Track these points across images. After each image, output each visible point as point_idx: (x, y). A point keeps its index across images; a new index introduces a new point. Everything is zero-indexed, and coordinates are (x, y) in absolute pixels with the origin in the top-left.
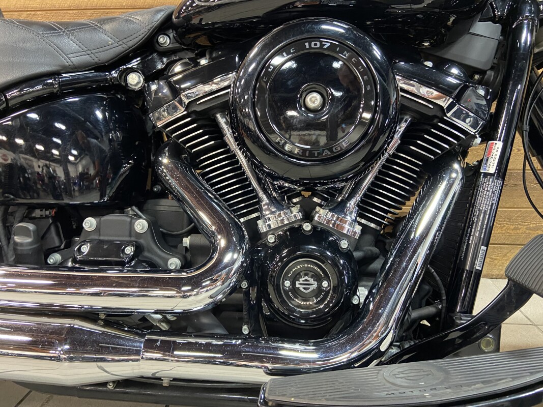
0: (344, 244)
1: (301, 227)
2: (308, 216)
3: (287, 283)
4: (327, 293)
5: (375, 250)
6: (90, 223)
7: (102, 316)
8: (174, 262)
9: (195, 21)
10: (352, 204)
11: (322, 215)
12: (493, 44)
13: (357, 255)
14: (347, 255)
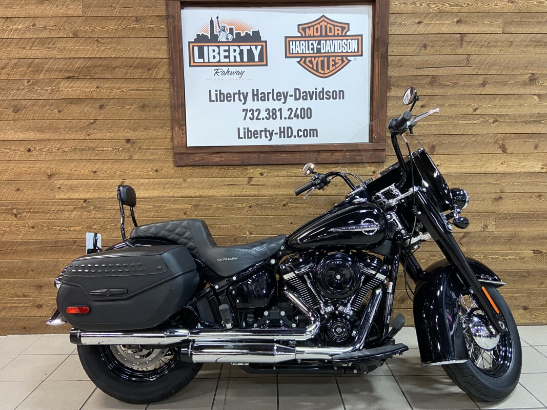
0: (348, 317)
1: (335, 312)
2: (336, 309)
3: (333, 330)
4: (345, 332)
5: (357, 318)
6: (266, 313)
7: (281, 342)
8: (294, 325)
9: (294, 246)
10: (349, 305)
11: (340, 308)
12: (389, 248)
13: (352, 320)
14: (349, 320)
